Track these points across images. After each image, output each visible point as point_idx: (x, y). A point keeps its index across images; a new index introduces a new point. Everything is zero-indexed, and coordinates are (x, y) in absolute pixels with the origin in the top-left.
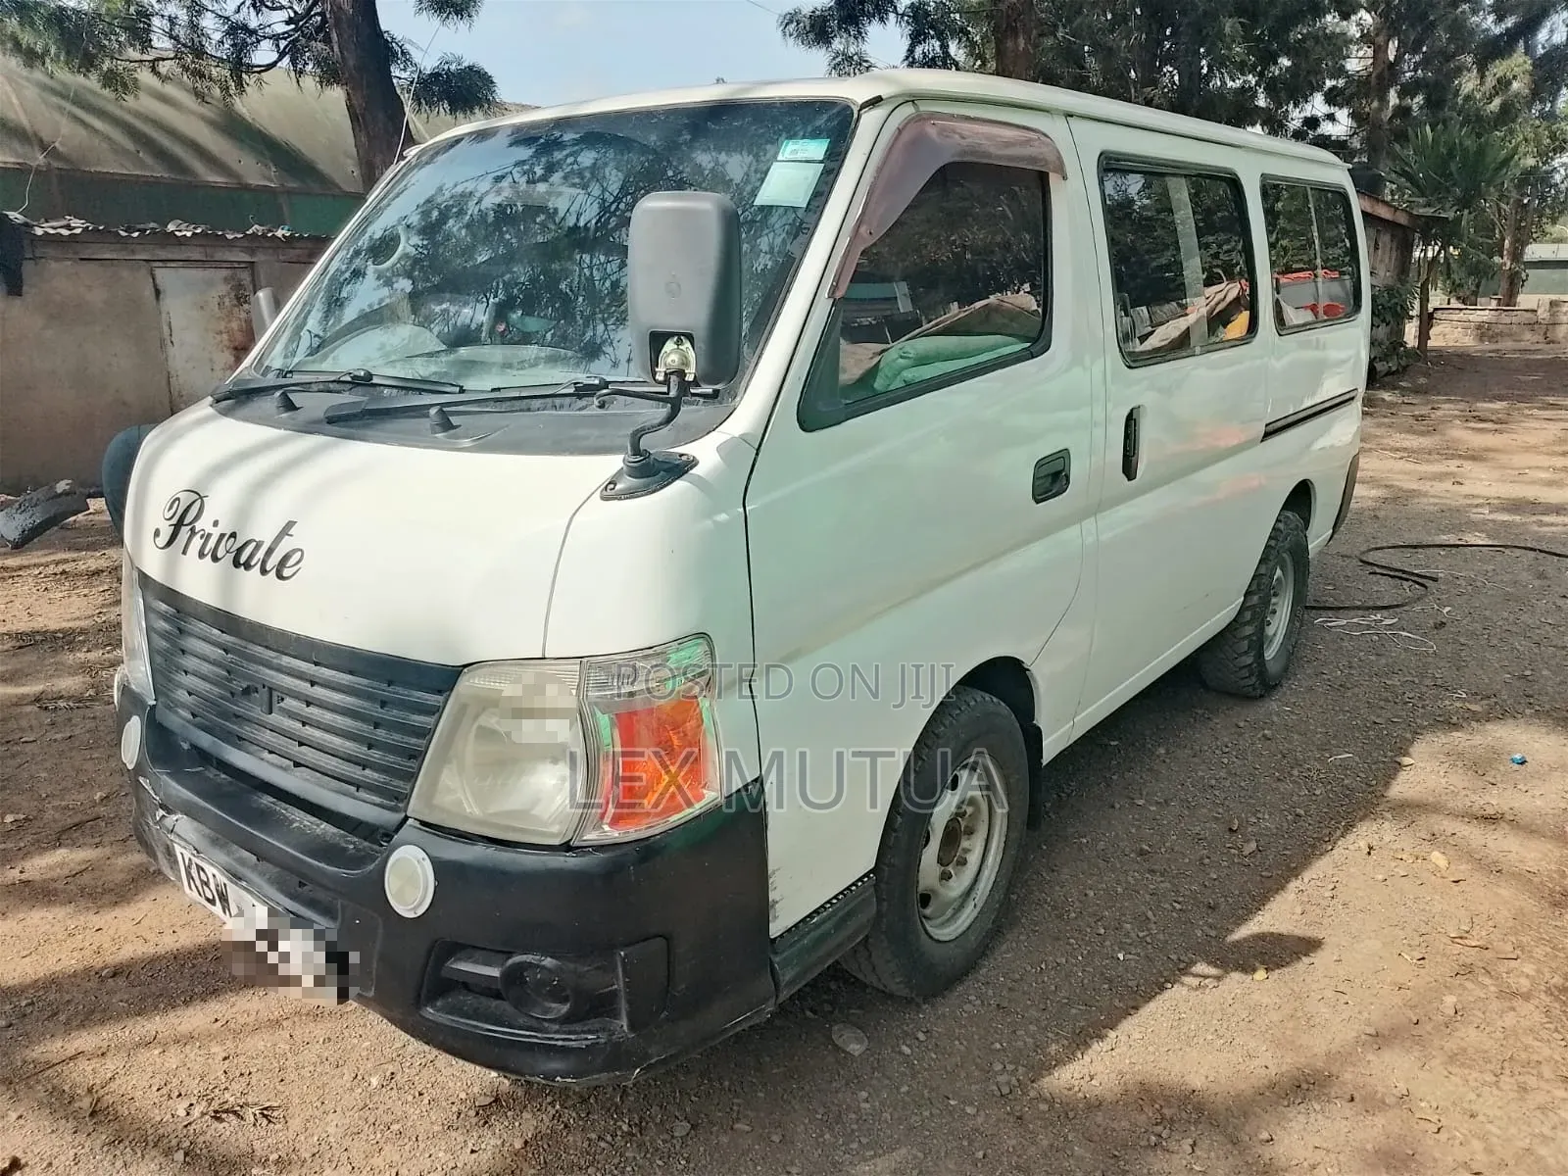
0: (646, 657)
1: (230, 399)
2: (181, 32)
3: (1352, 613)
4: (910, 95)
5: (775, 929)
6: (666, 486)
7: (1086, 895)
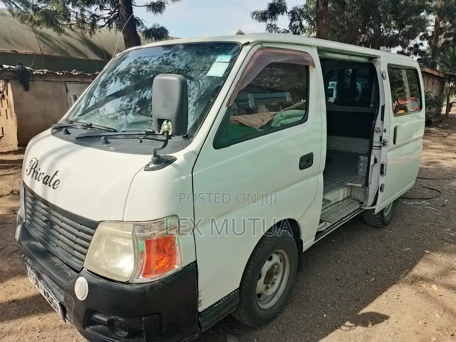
0: (155, 223)
1: (55, 129)
2: (79, 17)
3: (416, 200)
4: (260, 41)
5: (200, 309)
6: (165, 167)
7: (317, 293)
